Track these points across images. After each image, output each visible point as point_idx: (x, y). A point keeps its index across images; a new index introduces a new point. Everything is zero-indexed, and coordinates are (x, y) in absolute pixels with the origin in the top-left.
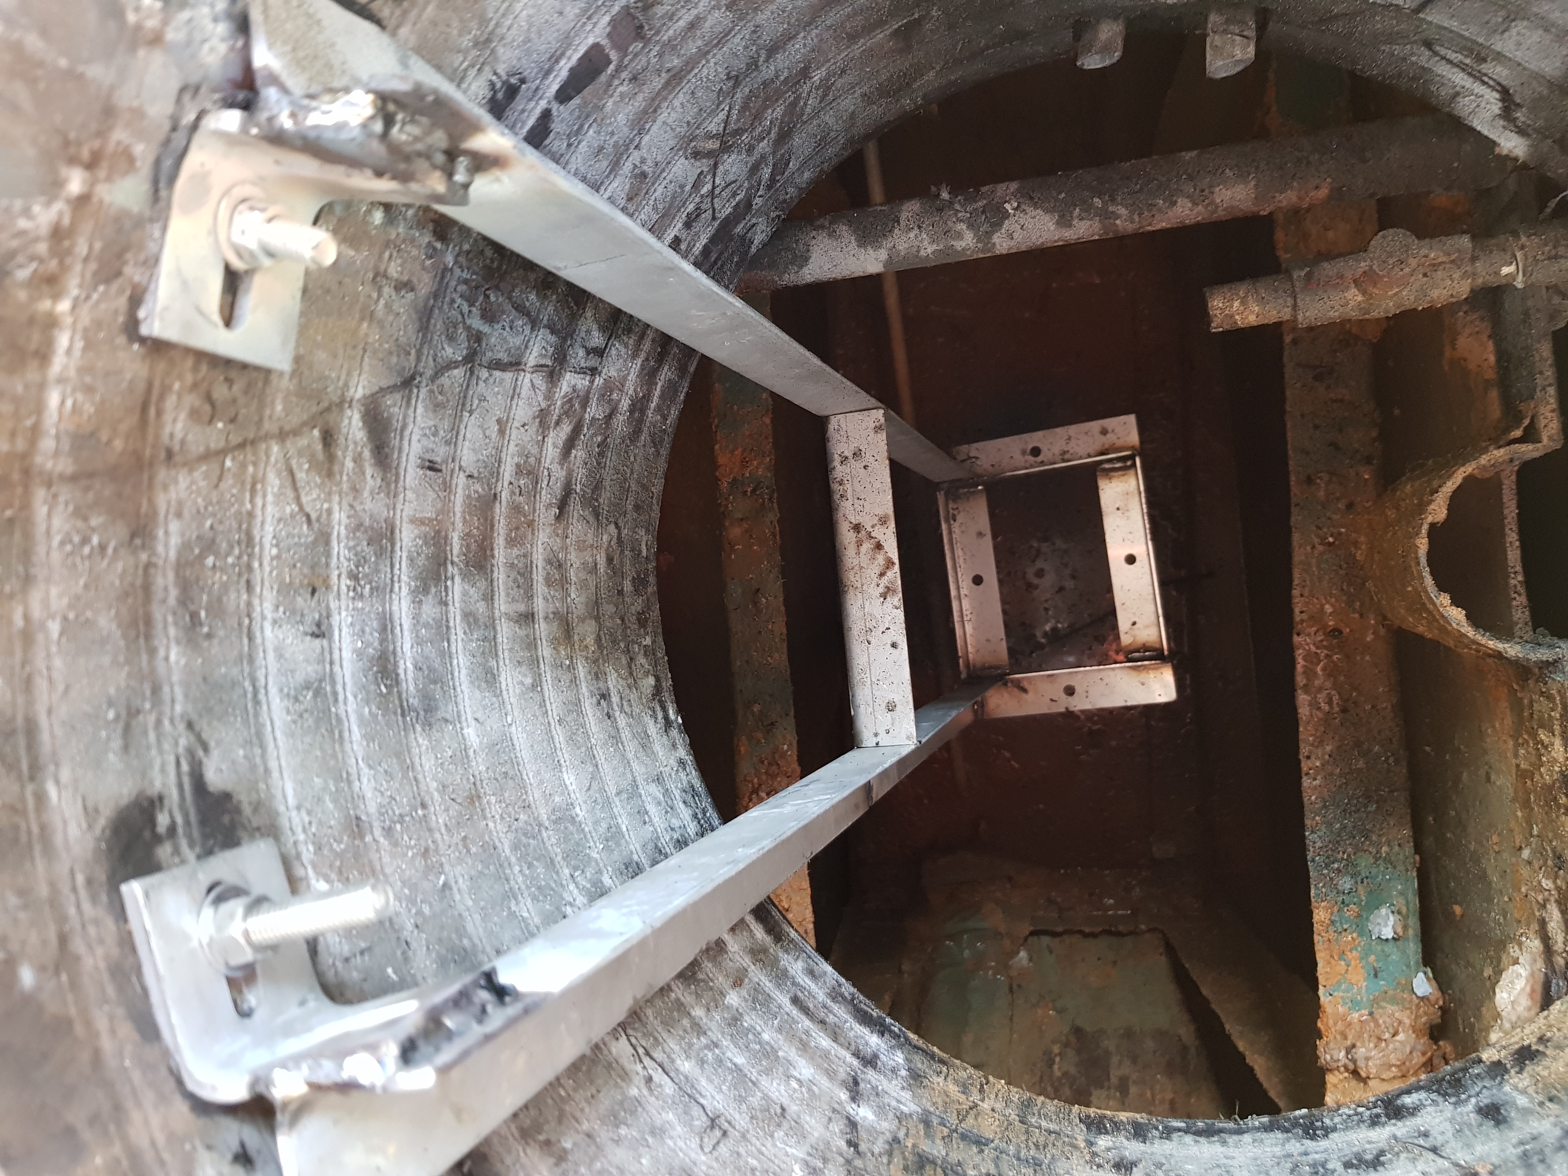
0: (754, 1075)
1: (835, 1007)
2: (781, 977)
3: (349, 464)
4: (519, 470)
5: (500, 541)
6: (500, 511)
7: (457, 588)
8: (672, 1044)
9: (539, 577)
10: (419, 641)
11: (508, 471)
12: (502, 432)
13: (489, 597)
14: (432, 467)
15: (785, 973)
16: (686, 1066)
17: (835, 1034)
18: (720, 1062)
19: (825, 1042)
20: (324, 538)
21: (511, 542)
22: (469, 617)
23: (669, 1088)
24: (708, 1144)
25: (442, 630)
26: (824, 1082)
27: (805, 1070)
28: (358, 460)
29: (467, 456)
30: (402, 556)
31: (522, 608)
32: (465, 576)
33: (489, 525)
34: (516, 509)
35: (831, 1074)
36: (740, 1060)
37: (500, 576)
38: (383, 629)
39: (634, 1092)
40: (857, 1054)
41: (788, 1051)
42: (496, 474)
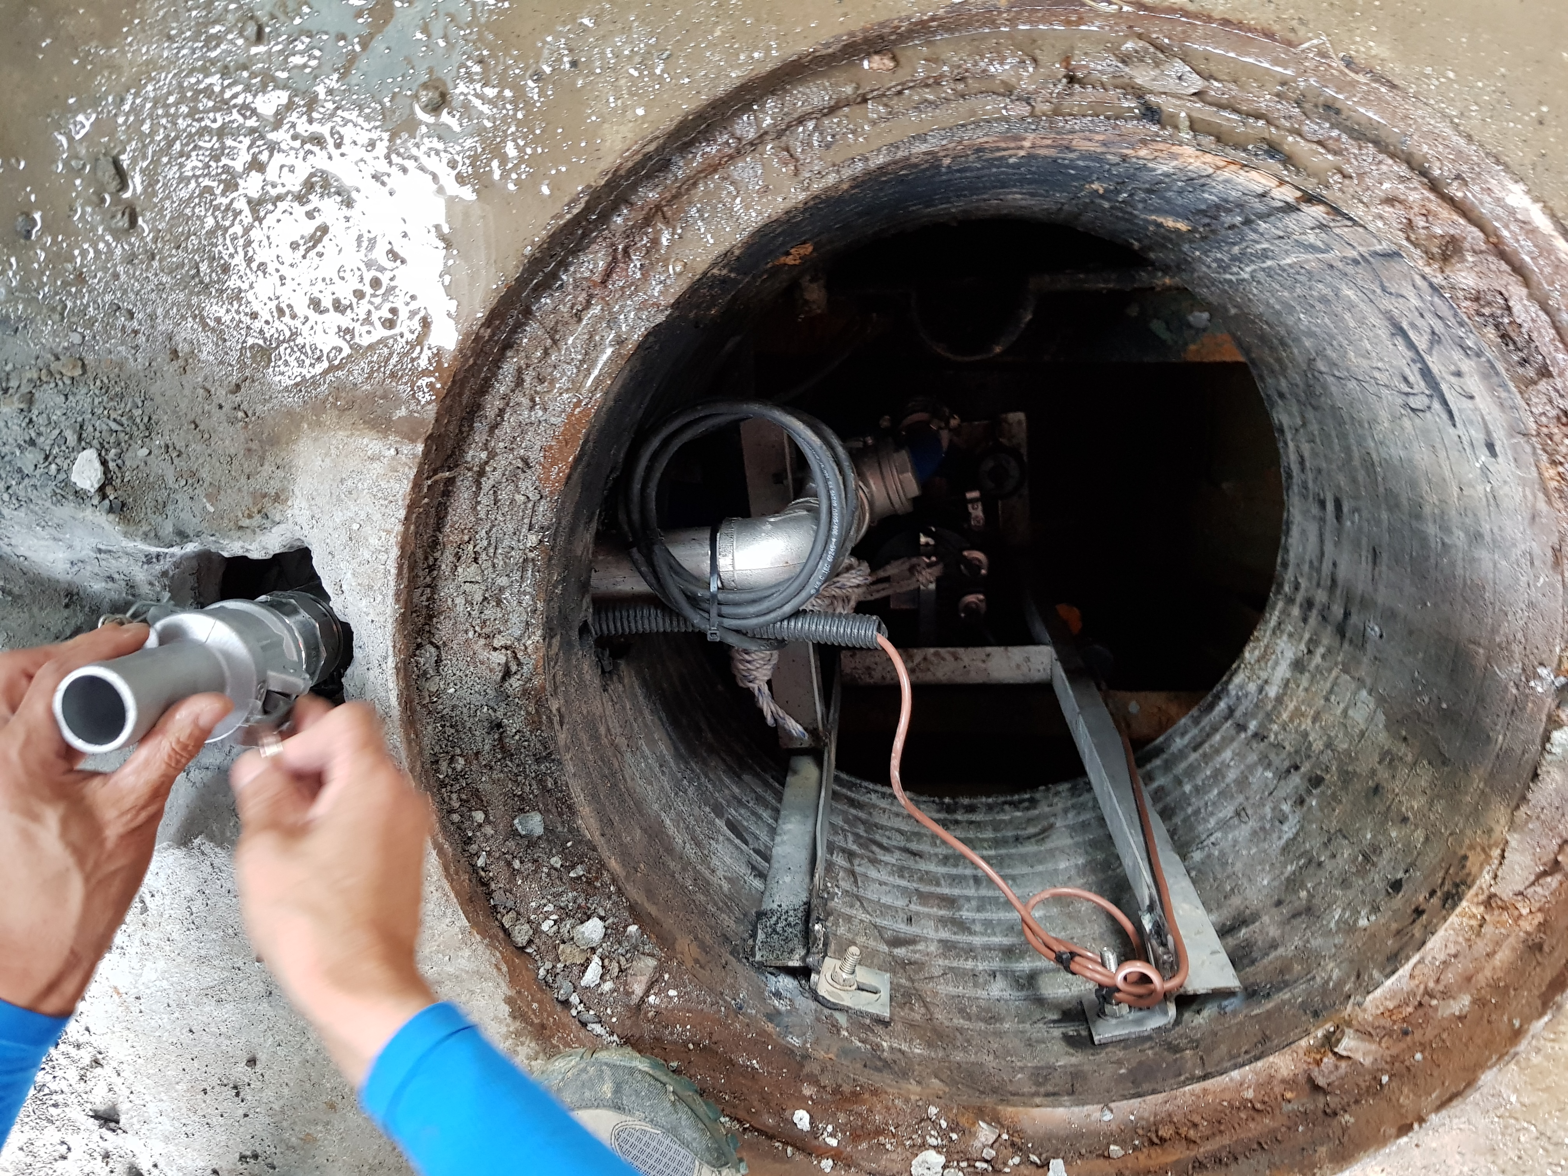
0: (1223, 785)
1: (1203, 724)
2: (1182, 755)
3: (917, 956)
4: (902, 876)
5: (939, 890)
6: (925, 888)
7: (965, 915)
8: (1201, 828)
9: (954, 871)
10: (995, 934)
11: (903, 883)
12: (885, 884)
13: (968, 899)
14: (910, 920)
15: (1180, 751)
16: (1212, 822)
17: (1215, 729)
18: (1214, 804)
19: (1217, 737)
20: (951, 969)
21: (938, 884)
22: (979, 909)
23: (1218, 835)
24: (1245, 819)
25: (987, 923)
26: (1235, 745)
27: (1227, 754)
28: (915, 952)
29: (900, 903)
30: (954, 938)
31: (971, 882)
32: (959, 909)
33: (931, 895)
34: (921, 879)
35: (1232, 740)
36: (1216, 792)
37: (956, 892)
38: (990, 949)
39: (1216, 853)
40: (1226, 719)
41: (1217, 761)
42: (906, 888)
